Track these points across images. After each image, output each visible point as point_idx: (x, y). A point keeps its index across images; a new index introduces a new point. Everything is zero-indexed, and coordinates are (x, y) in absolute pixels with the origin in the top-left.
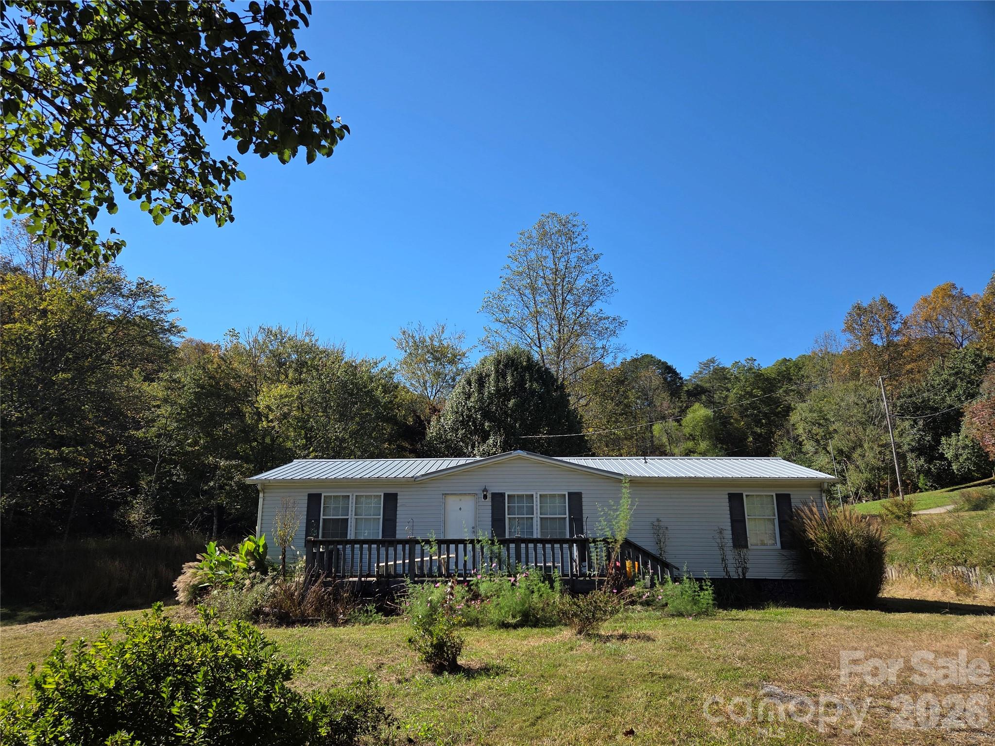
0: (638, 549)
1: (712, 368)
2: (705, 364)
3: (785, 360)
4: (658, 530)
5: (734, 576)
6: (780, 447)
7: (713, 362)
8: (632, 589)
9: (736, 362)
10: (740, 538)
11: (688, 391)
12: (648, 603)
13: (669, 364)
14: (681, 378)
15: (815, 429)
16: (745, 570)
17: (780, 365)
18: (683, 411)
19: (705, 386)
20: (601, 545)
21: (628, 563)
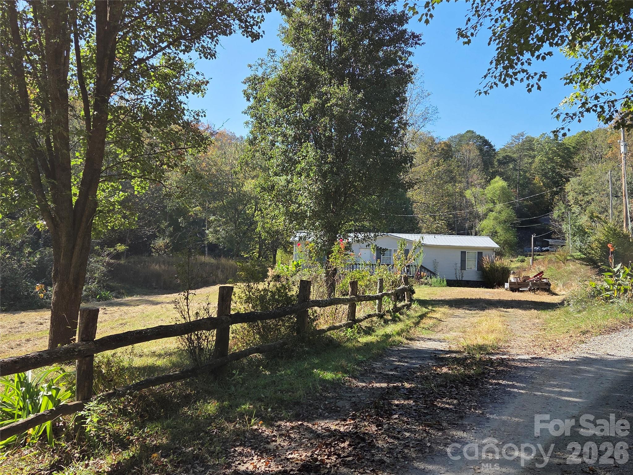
0: (425, 269)
1: (521, 140)
2: (516, 137)
3: (585, 133)
4: (435, 263)
5: (458, 279)
6: (557, 208)
7: (522, 136)
8: (422, 280)
9: (543, 134)
10: (463, 267)
11: (498, 160)
12: (426, 284)
13: (487, 138)
14: (494, 150)
15: (580, 197)
16: (462, 277)
17: (581, 136)
18: (488, 182)
19: (512, 156)
20: (414, 267)
21: (422, 273)
